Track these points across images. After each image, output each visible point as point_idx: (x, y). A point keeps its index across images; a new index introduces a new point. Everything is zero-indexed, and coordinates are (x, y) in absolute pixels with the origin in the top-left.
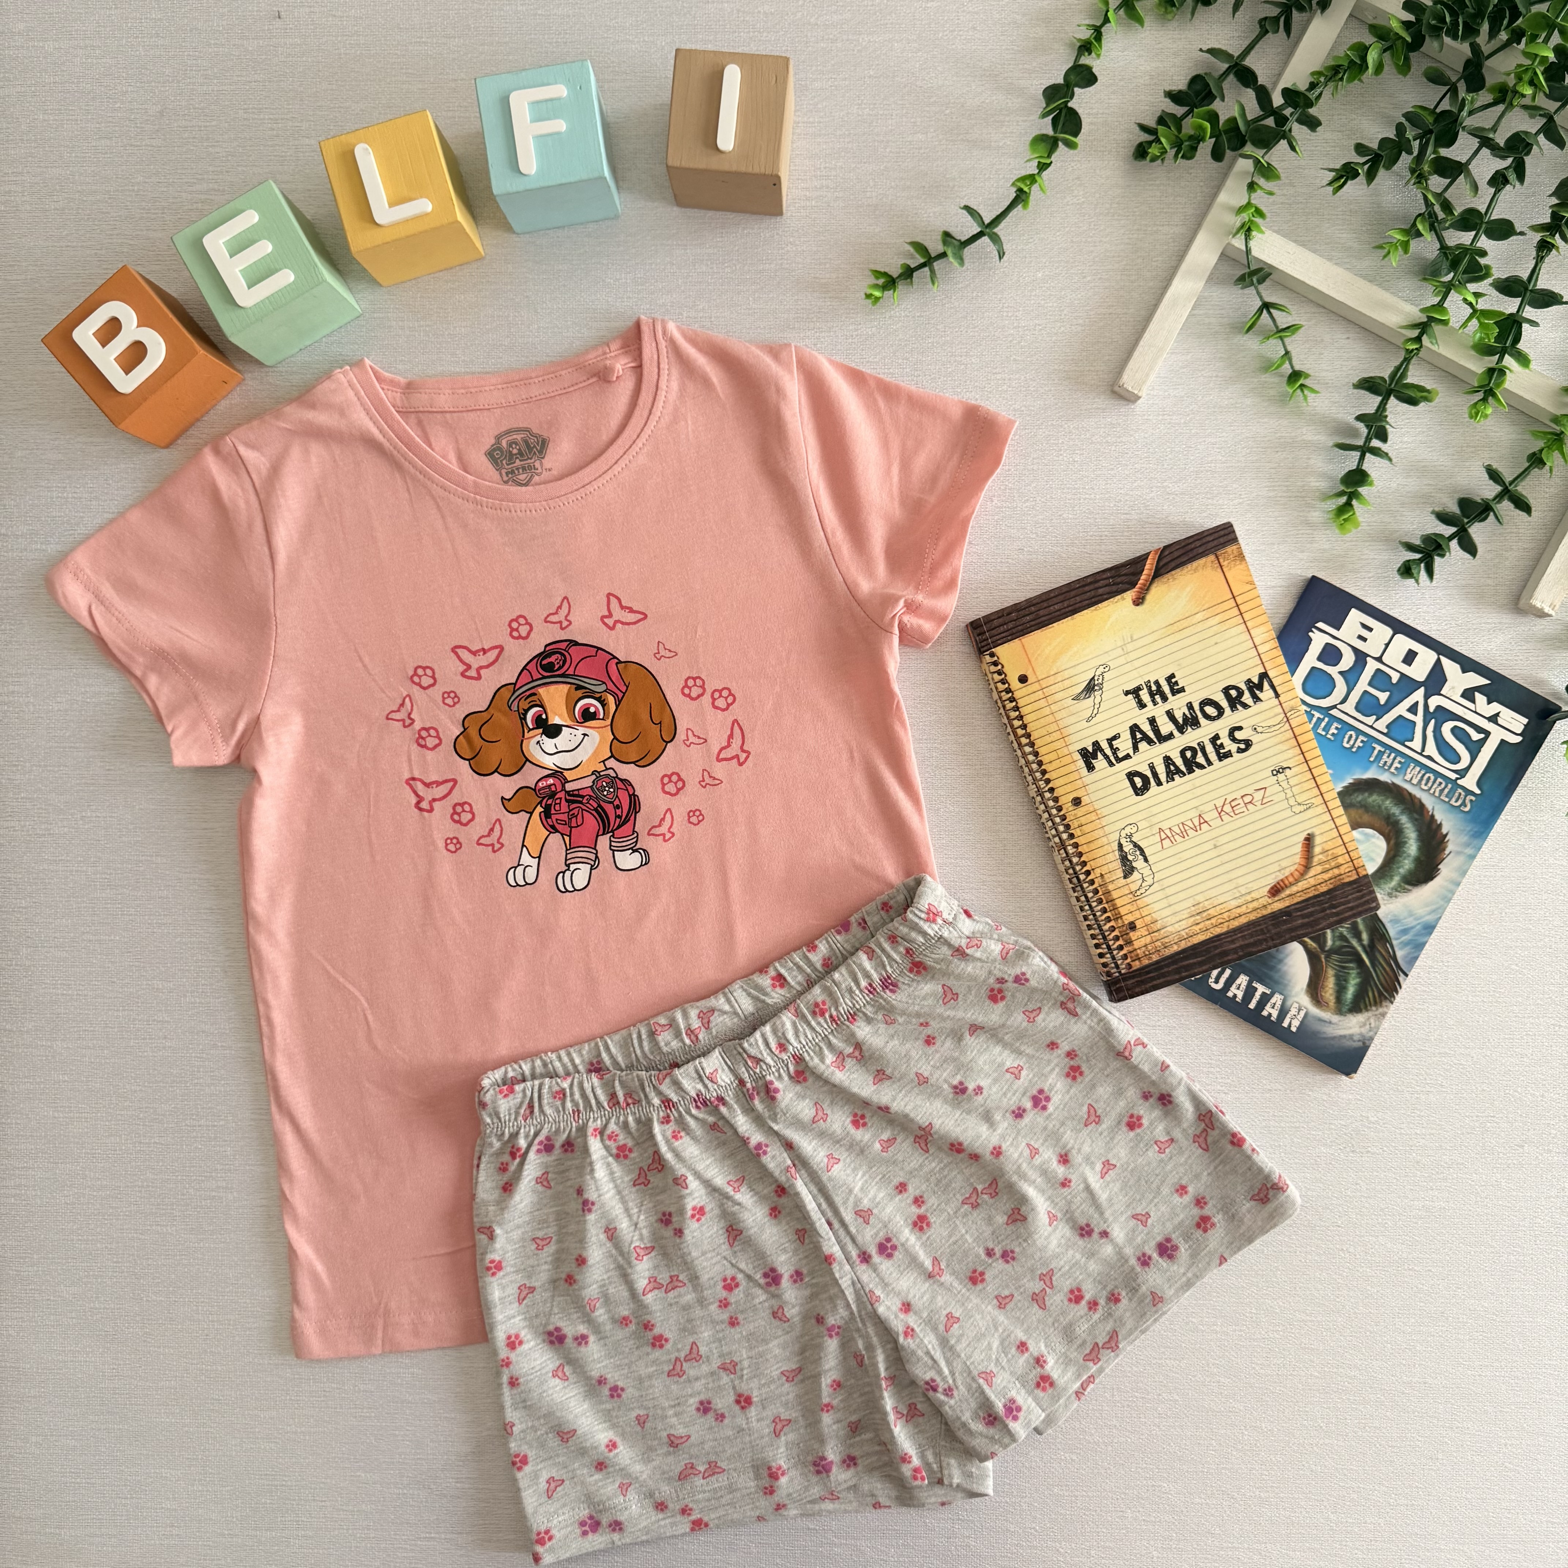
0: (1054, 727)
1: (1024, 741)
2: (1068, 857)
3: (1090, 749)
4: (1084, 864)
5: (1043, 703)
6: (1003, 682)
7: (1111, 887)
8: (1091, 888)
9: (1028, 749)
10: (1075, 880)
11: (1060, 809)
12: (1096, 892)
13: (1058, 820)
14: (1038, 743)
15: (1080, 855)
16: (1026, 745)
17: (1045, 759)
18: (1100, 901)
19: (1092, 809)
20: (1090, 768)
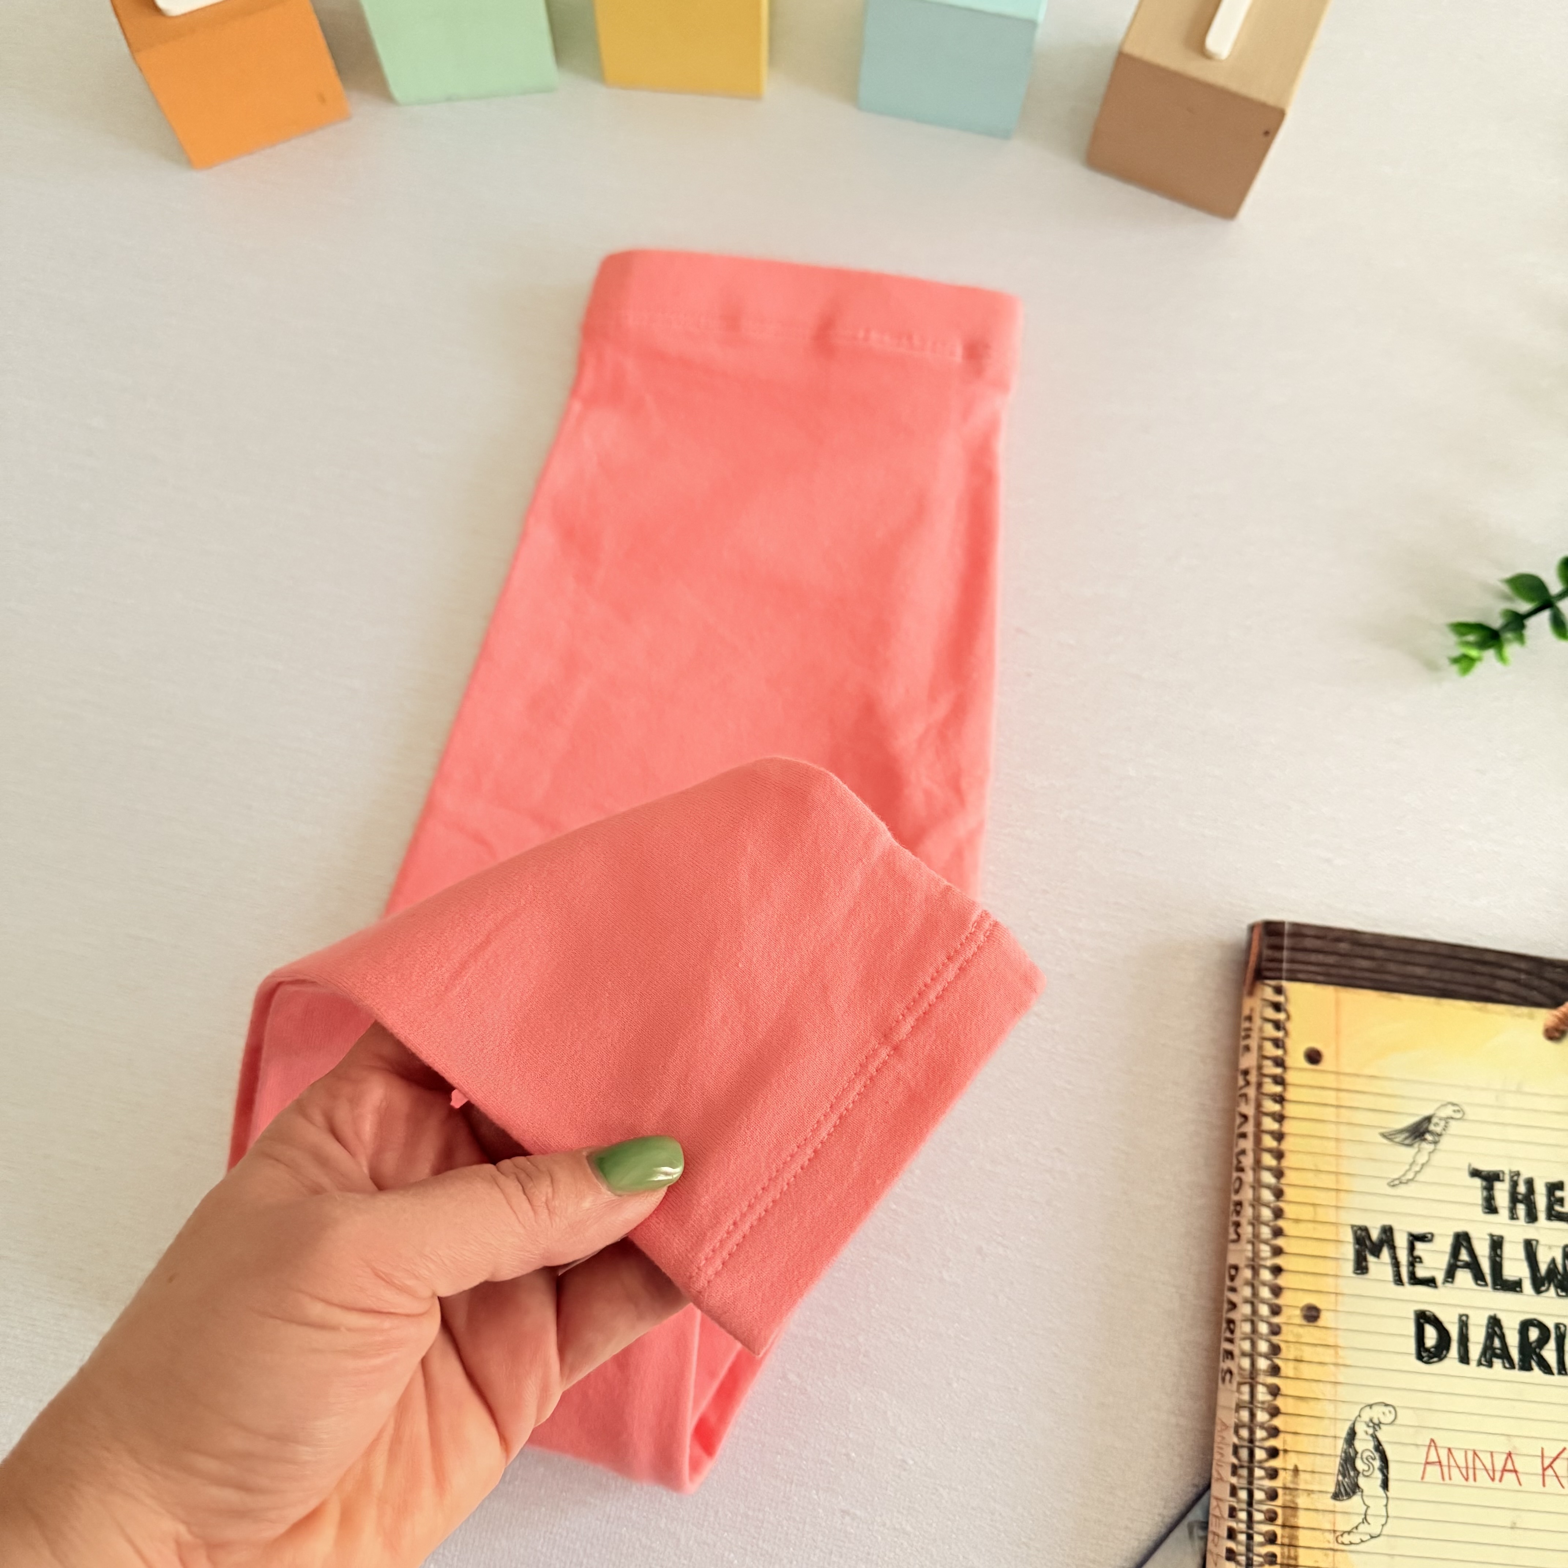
0: (1328, 1164)
1: (1268, 1160)
2: (1251, 1406)
3: (1375, 1235)
4: (1274, 1432)
5: (1329, 1113)
6: (1278, 1043)
7: (1302, 1501)
8: (1268, 1483)
9: (1268, 1178)
10: (1244, 1454)
11: (1276, 1311)
12: (1272, 1495)
13: (1263, 1328)
14: (1290, 1177)
15: (1275, 1412)
16: (1269, 1169)
17: (1289, 1210)
18: (1271, 1518)
19: (1331, 1342)
20: (1361, 1267)
